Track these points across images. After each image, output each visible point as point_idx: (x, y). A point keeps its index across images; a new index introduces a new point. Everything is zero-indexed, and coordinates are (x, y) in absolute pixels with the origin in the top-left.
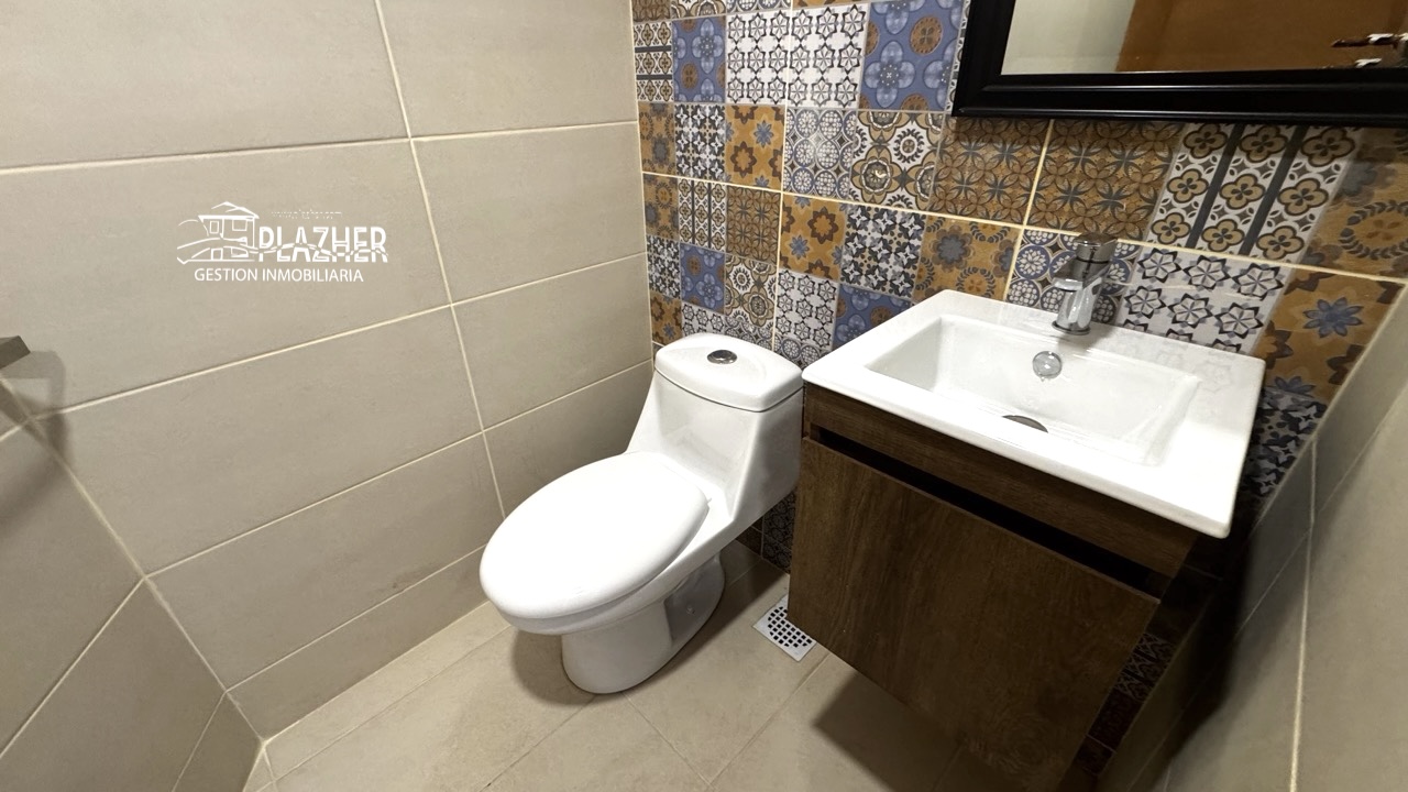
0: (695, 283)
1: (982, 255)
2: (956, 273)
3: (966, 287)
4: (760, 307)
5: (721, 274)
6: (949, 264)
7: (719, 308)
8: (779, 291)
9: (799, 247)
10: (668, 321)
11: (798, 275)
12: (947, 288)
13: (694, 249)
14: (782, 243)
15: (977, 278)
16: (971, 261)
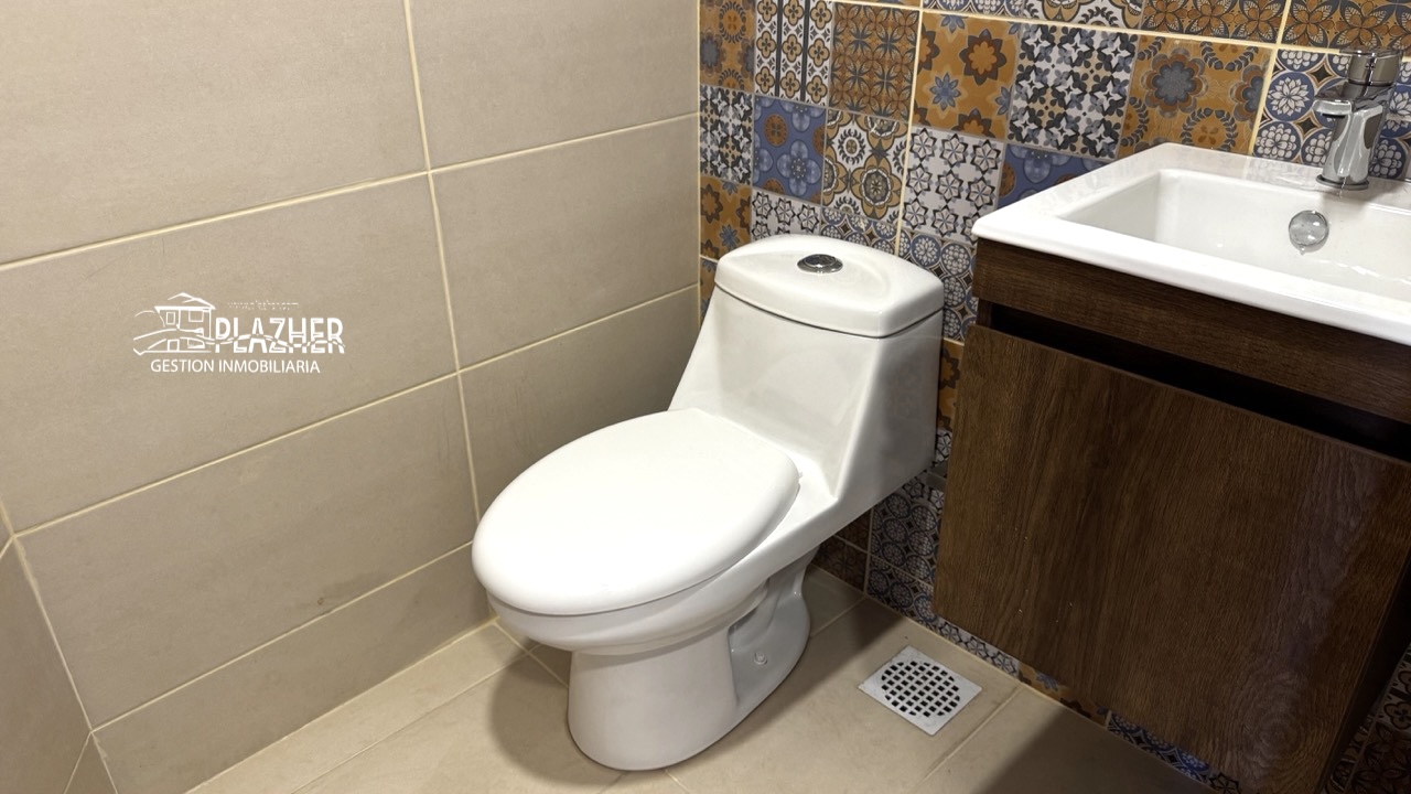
0: (775, 158)
1: (1218, 89)
2: (1181, 116)
3: (1195, 138)
4: (878, 188)
5: (819, 141)
6: (1169, 105)
7: (813, 196)
8: (910, 161)
9: (945, 91)
10: (728, 221)
11: (940, 135)
12: (1167, 141)
13: (777, 103)
14: (917, 86)
15: (1212, 123)
16: (1202, 99)
